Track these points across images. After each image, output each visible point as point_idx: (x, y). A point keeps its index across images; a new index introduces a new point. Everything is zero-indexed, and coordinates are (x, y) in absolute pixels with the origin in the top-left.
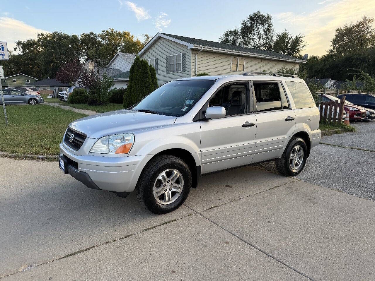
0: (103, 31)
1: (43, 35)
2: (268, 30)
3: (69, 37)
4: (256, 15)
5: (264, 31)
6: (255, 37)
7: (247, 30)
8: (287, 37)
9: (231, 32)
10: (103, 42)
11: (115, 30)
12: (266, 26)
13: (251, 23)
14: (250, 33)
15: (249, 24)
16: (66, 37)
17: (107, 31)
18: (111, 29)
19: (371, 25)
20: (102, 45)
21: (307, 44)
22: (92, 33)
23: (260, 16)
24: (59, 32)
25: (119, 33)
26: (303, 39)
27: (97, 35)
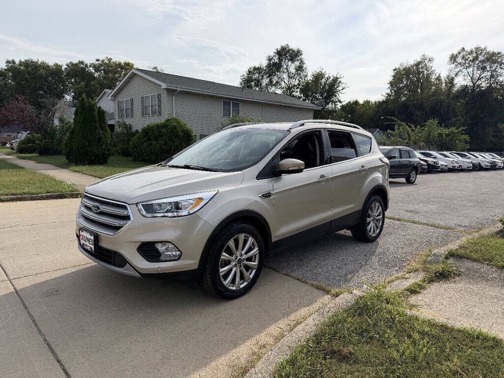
0: (98, 60)
1: (13, 62)
2: (300, 68)
3: (48, 67)
4: (283, 49)
5: (296, 69)
6: (285, 76)
7: (274, 68)
8: (324, 77)
9: (255, 69)
10: (96, 75)
11: (114, 60)
12: (297, 63)
13: (279, 58)
14: (278, 70)
15: (276, 60)
16: (45, 66)
17: (103, 61)
18: (109, 58)
19: (431, 65)
20: (95, 78)
21: (347, 86)
22: (82, 63)
23: (289, 50)
24: (35, 60)
25: (120, 64)
26: (342, 80)
27: (89, 65)
